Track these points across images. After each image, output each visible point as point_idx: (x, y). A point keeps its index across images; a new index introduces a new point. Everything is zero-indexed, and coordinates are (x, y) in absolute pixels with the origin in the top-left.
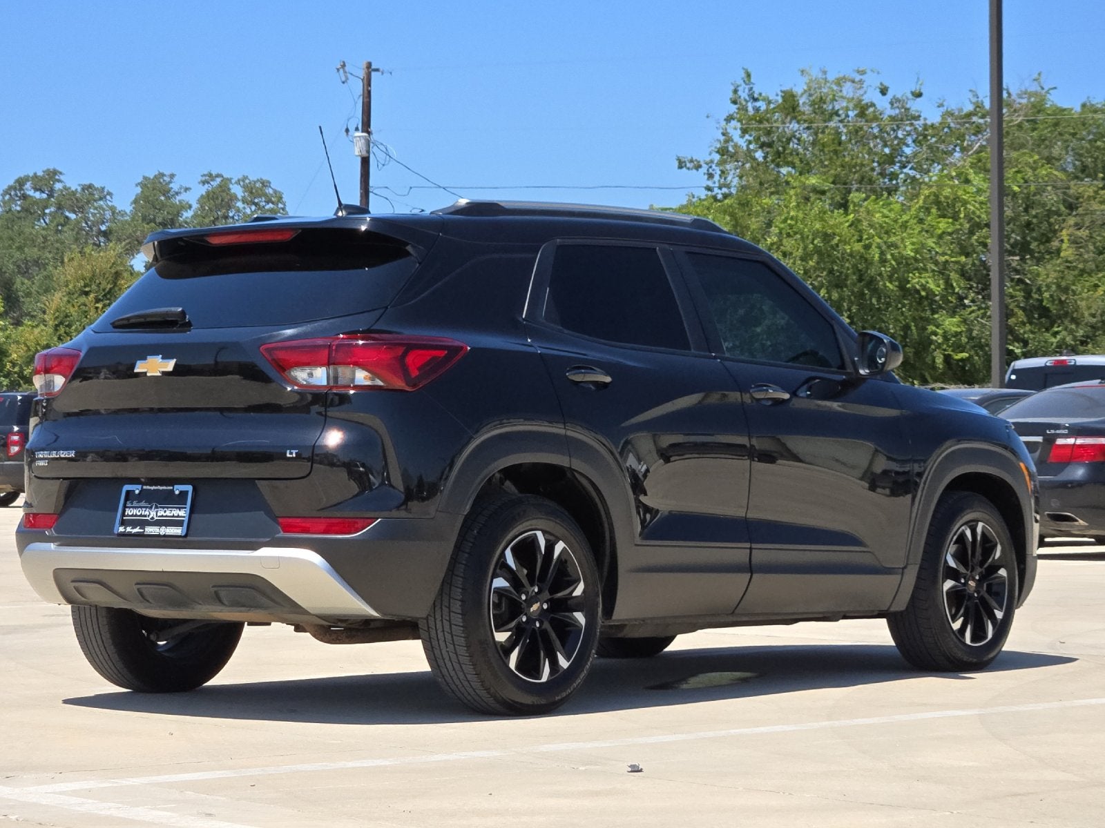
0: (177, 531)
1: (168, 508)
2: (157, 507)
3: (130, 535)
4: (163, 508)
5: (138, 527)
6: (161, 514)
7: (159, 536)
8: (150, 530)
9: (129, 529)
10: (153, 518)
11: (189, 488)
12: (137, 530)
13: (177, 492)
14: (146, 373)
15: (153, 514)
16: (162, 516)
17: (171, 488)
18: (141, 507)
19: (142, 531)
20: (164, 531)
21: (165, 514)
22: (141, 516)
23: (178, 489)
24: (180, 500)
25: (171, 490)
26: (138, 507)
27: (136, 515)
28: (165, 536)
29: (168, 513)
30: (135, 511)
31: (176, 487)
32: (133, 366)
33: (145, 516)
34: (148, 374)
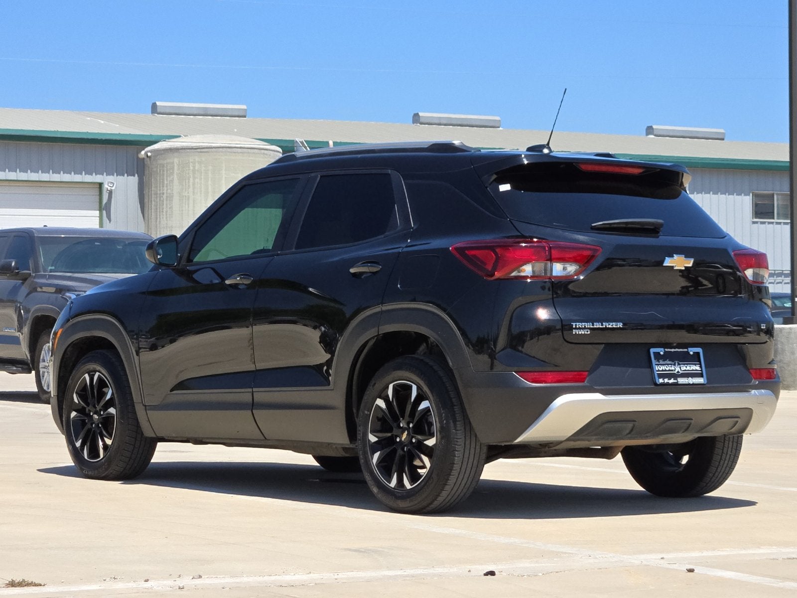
0: (700, 380)
1: (687, 364)
2: (679, 364)
3: (668, 384)
4: (684, 364)
5: (673, 379)
6: (684, 369)
7: (689, 384)
8: (681, 381)
9: (666, 380)
10: (678, 372)
11: (699, 350)
12: (672, 381)
13: (691, 353)
14: (673, 267)
15: (678, 369)
16: (685, 370)
17: (686, 350)
18: (668, 364)
19: (676, 381)
20: (691, 381)
21: (687, 369)
22: (669, 370)
23: (692, 351)
24: (696, 358)
25: (686, 351)
26: (665, 364)
27: (665, 370)
28: (693, 384)
29: (688, 368)
30: (664, 367)
31: (690, 349)
32: (663, 261)
33: (672, 370)
34: (675, 268)
